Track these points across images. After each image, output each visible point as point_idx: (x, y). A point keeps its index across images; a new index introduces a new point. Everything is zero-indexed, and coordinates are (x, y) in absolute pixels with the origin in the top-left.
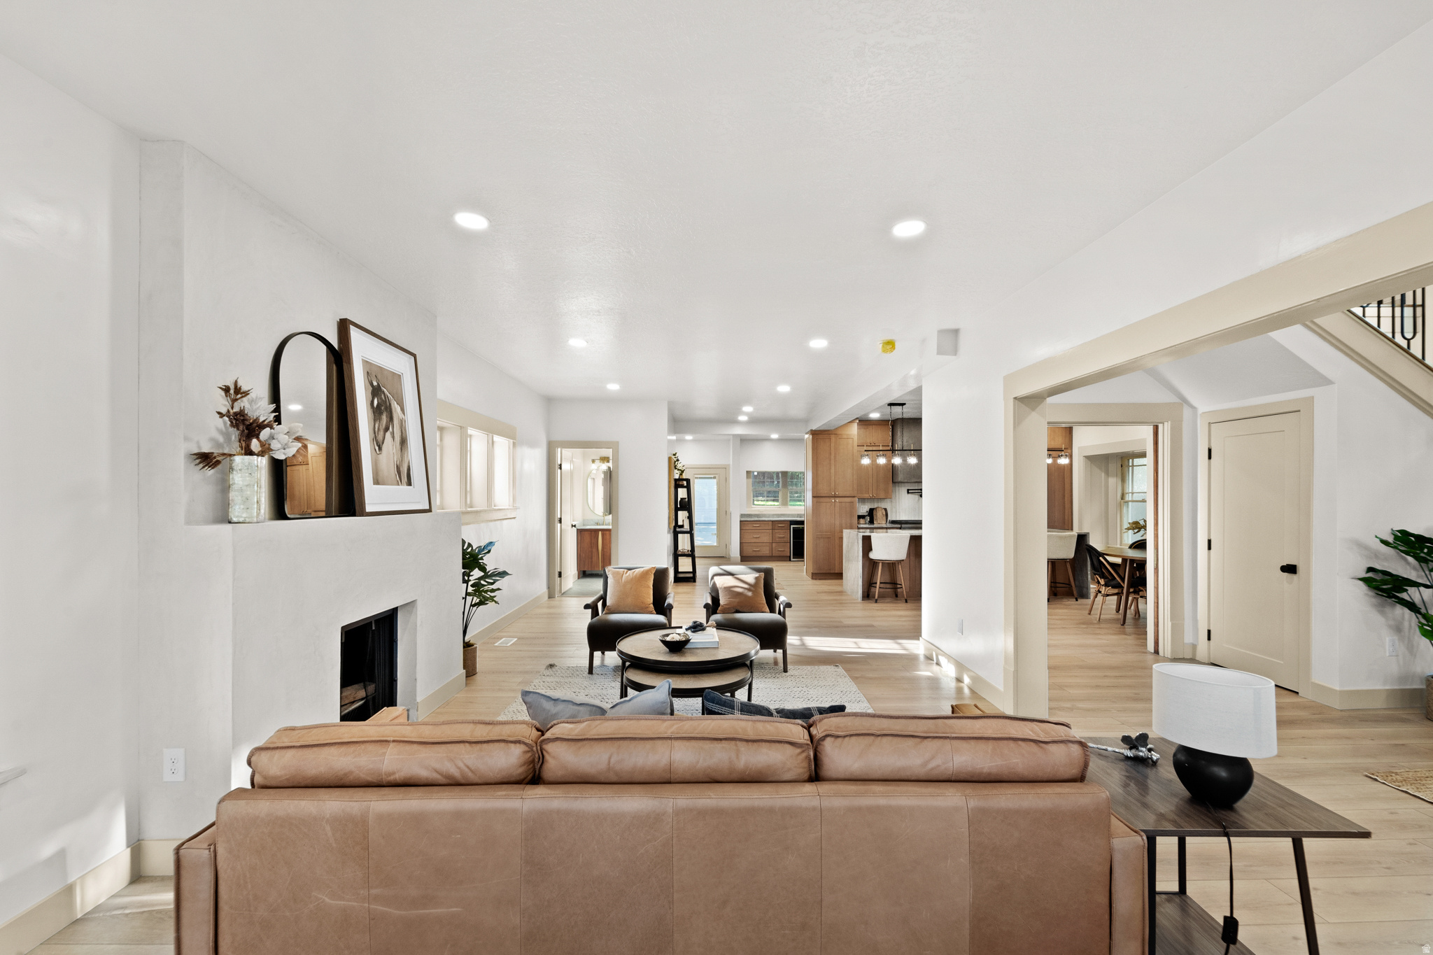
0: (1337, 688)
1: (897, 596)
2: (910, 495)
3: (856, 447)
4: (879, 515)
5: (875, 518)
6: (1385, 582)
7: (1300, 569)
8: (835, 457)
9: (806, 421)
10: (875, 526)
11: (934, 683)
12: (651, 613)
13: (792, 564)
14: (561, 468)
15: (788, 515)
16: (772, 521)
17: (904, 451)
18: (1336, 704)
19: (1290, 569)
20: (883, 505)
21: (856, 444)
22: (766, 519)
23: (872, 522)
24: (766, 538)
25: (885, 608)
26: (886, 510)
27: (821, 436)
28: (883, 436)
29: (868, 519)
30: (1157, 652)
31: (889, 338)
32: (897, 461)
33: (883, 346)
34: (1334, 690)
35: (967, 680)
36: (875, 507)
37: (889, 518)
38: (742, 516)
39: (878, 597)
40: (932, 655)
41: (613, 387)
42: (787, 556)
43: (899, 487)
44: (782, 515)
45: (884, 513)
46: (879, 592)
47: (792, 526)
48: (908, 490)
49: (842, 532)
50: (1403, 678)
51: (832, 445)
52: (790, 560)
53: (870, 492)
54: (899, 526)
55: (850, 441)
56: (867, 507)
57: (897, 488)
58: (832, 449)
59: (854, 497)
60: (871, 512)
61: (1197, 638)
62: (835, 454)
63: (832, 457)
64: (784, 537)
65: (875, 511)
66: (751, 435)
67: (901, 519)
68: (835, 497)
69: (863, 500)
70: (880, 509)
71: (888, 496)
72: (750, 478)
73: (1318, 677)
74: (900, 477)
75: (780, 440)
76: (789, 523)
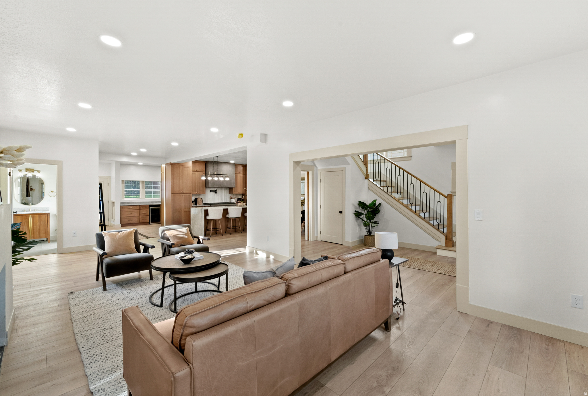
0: (351, 241)
1: (216, 234)
2: (211, 192)
3: (191, 172)
4: (199, 201)
5: (197, 202)
6: (358, 214)
7: (343, 212)
8: (182, 175)
9: (166, 158)
10: (198, 206)
11: (256, 262)
12: (135, 253)
13: (150, 225)
14: (10, 175)
15: (146, 202)
16: (139, 205)
17: (213, 175)
18: (350, 245)
19: (341, 212)
20: (201, 197)
21: (191, 170)
22: (136, 204)
23: (196, 204)
24: (135, 214)
25: (217, 239)
26: (202, 199)
27: (175, 166)
28: (202, 167)
29: (195, 203)
30: (308, 240)
31: (241, 133)
32: (209, 178)
33: (239, 136)
34: (349, 242)
35: (272, 257)
36: (197, 198)
37: (203, 202)
38: (121, 203)
39: (212, 235)
40: (254, 251)
41: (71, 130)
42: (147, 222)
43: (207, 189)
44: (143, 202)
45: (201, 200)
46: (212, 232)
47: (150, 208)
48: (211, 191)
49: (190, 209)
50: (360, 237)
51: (181, 170)
52: (149, 224)
53: (196, 191)
54: (209, 205)
55: (189, 169)
56: (194, 197)
57: (206, 190)
58: (181, 172)
59: (190, 193)
60: (196, 200)
61: (318, 235)
62: (182, 174)
63: (181, 176)
64: (146, 213)
65: (197, 199)
66: (130, 162)
67: (208, 203)
68: (182, 193)
69: (193, 195)
70: (199, 199)
71: (204, 193)
72: (123, 184)
73: (347, 240)
74: (210, 185)
75: (144, 166)
76: (149, 206)
